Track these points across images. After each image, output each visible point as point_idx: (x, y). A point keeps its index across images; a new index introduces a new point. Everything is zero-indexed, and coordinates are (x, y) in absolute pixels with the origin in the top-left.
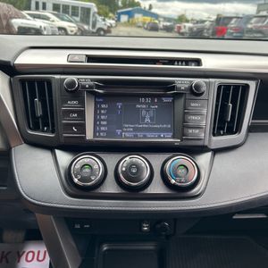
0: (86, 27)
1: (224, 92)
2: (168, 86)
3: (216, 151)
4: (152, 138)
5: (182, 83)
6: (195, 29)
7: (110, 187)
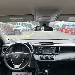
0: (30, 29)
1: (56, 48)
2: (50, 48)
3: (56, 55)
4: (49, 53)
5: (52, 47)
6: (57, 28)
7: (45, 59)
